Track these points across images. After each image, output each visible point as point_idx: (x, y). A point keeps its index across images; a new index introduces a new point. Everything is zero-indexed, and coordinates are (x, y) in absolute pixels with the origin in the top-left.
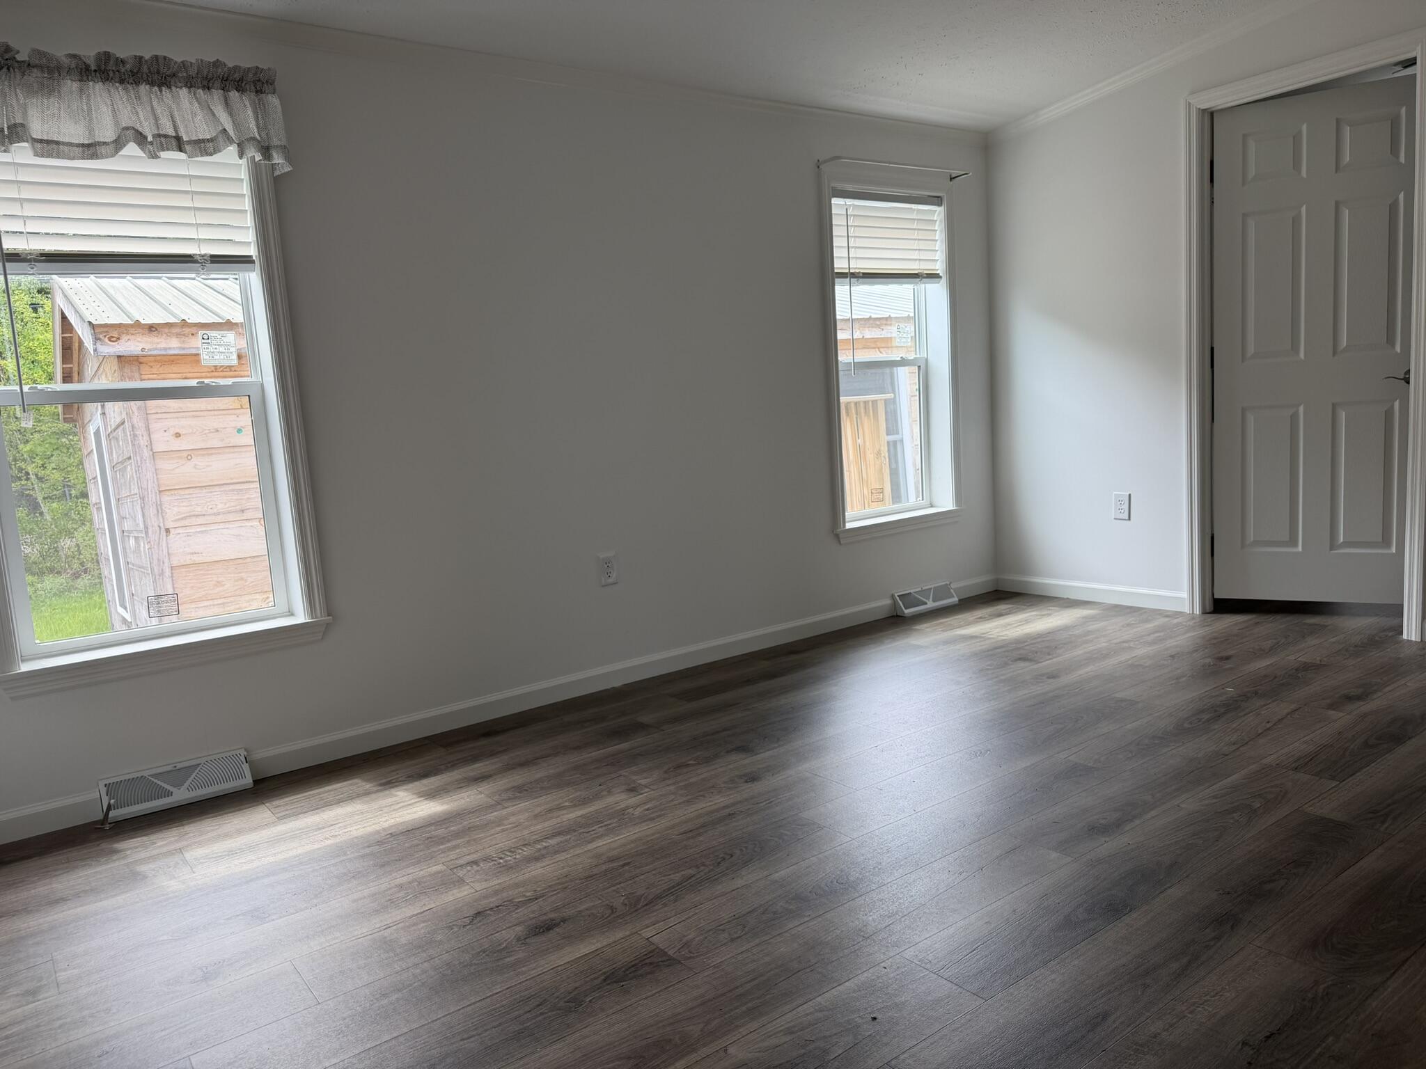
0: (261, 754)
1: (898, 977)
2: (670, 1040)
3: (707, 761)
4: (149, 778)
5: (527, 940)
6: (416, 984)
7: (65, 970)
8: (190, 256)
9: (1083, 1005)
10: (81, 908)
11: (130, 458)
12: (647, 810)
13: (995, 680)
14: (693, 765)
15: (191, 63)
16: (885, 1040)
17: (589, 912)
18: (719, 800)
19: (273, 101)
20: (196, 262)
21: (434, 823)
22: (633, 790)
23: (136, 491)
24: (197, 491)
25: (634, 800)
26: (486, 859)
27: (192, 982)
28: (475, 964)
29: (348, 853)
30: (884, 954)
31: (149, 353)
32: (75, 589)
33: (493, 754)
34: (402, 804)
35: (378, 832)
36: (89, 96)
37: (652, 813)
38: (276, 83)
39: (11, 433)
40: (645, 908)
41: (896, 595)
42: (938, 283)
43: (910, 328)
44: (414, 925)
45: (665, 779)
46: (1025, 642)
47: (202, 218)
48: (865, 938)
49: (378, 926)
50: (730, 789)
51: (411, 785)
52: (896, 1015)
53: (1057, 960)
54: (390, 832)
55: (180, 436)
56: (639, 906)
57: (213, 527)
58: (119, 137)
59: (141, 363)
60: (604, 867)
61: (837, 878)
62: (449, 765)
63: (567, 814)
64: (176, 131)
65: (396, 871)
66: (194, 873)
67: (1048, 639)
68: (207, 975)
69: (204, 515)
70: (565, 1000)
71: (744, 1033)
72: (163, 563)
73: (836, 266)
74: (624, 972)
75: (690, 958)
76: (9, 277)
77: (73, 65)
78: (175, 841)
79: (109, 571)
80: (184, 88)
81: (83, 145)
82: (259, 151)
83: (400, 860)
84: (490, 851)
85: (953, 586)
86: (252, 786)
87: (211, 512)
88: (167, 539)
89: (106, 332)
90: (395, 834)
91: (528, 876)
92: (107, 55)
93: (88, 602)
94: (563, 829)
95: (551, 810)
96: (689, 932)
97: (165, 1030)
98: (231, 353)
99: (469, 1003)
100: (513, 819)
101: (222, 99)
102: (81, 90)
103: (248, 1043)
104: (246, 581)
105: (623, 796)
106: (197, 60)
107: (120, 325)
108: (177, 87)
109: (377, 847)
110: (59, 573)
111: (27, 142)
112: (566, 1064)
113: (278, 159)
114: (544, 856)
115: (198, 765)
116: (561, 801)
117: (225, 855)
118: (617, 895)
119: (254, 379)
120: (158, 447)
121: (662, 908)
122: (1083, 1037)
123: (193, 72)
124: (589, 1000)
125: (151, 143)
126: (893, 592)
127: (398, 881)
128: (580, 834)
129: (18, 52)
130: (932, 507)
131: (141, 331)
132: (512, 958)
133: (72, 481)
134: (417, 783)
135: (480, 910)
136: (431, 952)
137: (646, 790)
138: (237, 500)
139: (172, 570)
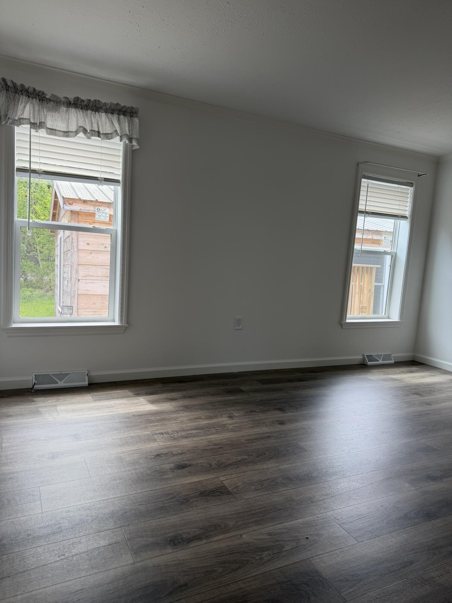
0: (93, 374)
1: (323, 522)
2: (220, 525)
3: (264, 411)
4: (51, 375)
5: (174, 470)
6: (127, 478)
7: (6, 443)
8: (97, 178)
9: (402, 555)
10: (17, 420)
11: (69, 250)
12: (235, 427)
13: (401, 401)
14: (258, 412)
15: (108, 103)
16: (309, 548)
17: (201, 464)
18: (265, 429)
19: (136, 120)
20: (98, 180)
21: (151, 414)
22: (231, 417)
23: (69, 263)
24: (92, 266)
25: (230, 422)
26: (167, 433)
27: (48, 458)
28: (152, 475)
29: (116, 419)
30: (319, 511)
31: (82, 211)
32: (46, 296)
33: (180, 390)
34: (141, 404)
35: (129, 413)
36: (69, 113)
37: (237, 428)
38: (138, 114)
39: (33, 233)
40: (224, 468)
41: (365, 355)
42: (406, 220)
43: (390, 238)
44: (133, 454)
45: (245, 415)
46: (420, 386)
47: (103, 163)
48: (312, 502)
49: (119, 451)
50: (271, 425)
51: (146, 397)
52: (317, 539)
53: (396, 532)
54: (134, 414)
55: (89, 244)
56: (222, 467)
57: (96, 281)
58: (77, 130)
59: (79, 214)
60: (211, 447)
61: (307, 474)
62: (162, 391)
63: (202, 421)
64: (98, 129)
65: (132, 431)
66: (58, 415)
67: (431, 387)
68: (54, 456)
69: (93, 276)
70: (183, 498)
71: (251, 530)
72: (75, 292)
73: (359, 208)
74: (209, 492)
75: (236, 493)
76: (31, 178)
77: (65, 101)
78: (55, 401)
79: (57, 291)
80: (104, 113)
81: (64, 132)
82: (128, 140)
83: (134, 426)
84: (169, 430)
85: (393, 355)
86: (87, 385)
87: (96, 275)
88: (78, 283)
89: (68, 201)
90: (135, 415)
91: (181, 444)
92: (78, 98)
93: (50, 302)
94: (199, 427)
95: (196, 418)
96: (239, 482)
97: (34, 474)
98: (107, 217)
99: (145, 491)
100: (181, 419)
101: (117, 118)
102: (67, 111)
103: (61, 486)
104: (105, 304)
105: (226, 419)
106: (110, 102)
107: (73, 199)
108: (101, 112)
109: (127, 419)
110: (41, 289)
111: (45, 129)
112: (177, 525)
113: (134, 143)
114: (189, 437)
115: (69, 374)
116: (201, 415)
117: (71, 411)
118: (214, 460)
119: (114, 228)
120: (80, 248)
121: (230, 470)
122: (399, 569)
123: (108, 107)
124: (192, 501)
125: (89, 133)
126: (364, 353)
127: (132, 435)
128: (206, 431)
129: (47, 95)
130: (389, 318)
131: (81, 202)
132: (166, 476)
133: (52, 255)
134: (148, 397)
135: (159, 454)
136: (137, 467)
137: (237, 418)
138: (106, 272)
139: (78, 295)
